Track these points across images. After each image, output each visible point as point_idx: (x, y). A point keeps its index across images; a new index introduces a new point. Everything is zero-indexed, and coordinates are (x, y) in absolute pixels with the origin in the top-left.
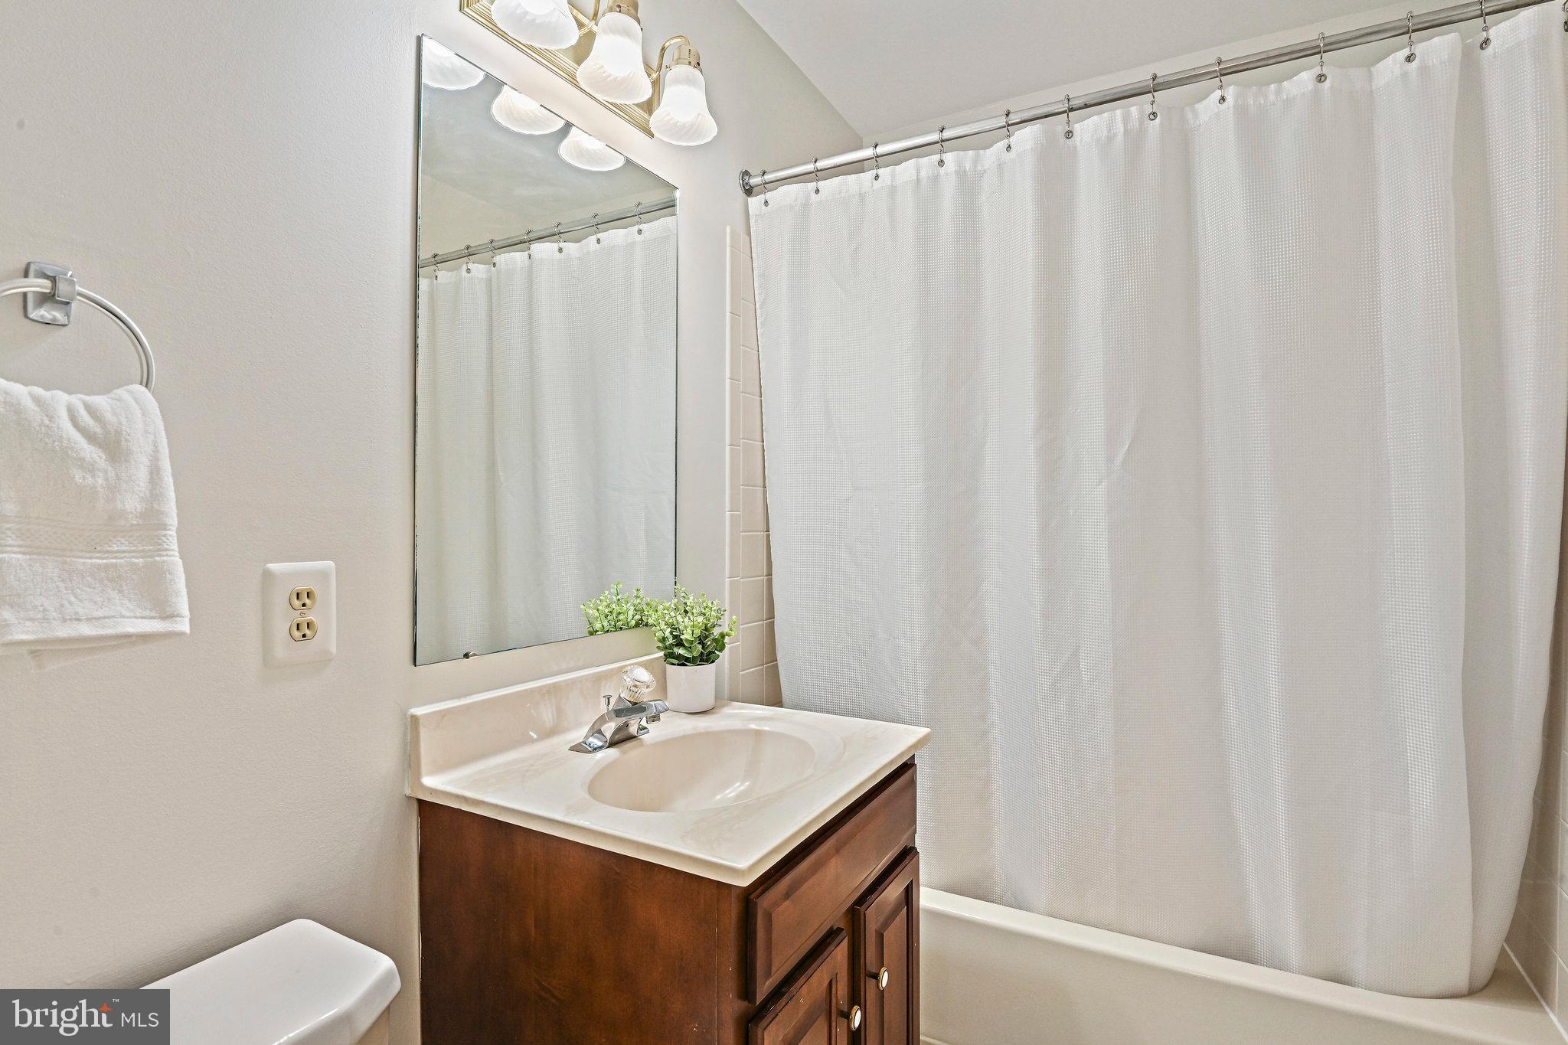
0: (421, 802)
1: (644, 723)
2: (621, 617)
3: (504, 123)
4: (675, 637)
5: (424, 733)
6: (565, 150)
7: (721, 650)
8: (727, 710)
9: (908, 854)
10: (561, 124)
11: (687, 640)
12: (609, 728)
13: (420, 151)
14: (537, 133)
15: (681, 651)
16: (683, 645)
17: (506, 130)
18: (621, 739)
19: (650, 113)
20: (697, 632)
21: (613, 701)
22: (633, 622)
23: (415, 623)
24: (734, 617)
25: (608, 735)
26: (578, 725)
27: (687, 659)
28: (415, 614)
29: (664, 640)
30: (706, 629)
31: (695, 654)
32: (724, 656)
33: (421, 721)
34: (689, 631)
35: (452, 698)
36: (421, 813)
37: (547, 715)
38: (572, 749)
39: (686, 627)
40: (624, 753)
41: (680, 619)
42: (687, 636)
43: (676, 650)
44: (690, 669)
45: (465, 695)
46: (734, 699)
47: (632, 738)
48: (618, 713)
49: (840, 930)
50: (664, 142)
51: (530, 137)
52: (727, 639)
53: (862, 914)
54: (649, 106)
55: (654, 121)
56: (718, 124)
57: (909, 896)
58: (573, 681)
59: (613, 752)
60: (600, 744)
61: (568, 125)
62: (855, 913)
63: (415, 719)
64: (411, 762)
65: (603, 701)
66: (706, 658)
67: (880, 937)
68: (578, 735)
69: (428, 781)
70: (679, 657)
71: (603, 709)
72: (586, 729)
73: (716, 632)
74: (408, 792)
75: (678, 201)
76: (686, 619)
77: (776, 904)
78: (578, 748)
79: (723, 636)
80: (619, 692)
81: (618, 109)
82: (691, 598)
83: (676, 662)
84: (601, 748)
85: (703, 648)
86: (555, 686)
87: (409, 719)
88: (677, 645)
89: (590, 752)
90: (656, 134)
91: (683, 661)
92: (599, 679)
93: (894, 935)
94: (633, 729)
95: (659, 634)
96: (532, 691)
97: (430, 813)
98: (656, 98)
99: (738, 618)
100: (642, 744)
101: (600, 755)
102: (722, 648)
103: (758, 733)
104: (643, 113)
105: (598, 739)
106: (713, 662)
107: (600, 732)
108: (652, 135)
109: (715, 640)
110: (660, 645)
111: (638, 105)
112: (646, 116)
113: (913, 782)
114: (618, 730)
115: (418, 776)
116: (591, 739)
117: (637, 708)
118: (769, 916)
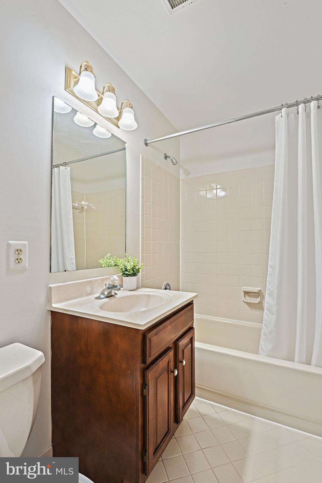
0: (51, 311)
1: (116, 292)
2: (110, 263)
3: (77, 123)
4: (125, 268)
5: (53, 292)
6: (95, 131)
7: (138, 273)
8: (140, 290)
9: (191, 329)
10: (93, 123)
11: (129, 269)
12: (106, 293)
13: (53, 128)
14: (87, 126)
15: (127, 272)
16: (127, 271)
17: (78, 125)
18: (110, 296)
19: (118, 120)
20: (132, 267)
21: (107, 285)
22: (113, 265)
23: (51, 261)
24: (142, 264)
25: (106, 295)
26: (97, 293)
27: (129, 275)
28: (51, 258)
29: (122, 269)
30: (134, 266)
31: (131, 273)
32: (140, 274)
33: (52, 288)
34: (129, 266)
35: (61, 283)
36: (52, 315)
37: (88, 289)
38: (95, 298)
39: (128, 266)
40: (110, 300)
41: (126, 263)
42: (128, 268)
43: (125, 272)
44: (130, 278)
45: (65, 282)
46: (142, 287)
47: (112, 296)
48: (109, 288)
49: (171, 348)
50: (122, 129)
51: (85, 127)
52: (140, 270)
53: (178, 344)
54: (118, 119)
55: (120, 123)
56: (138, 125)
57: (192, 341)
58: (96, 280)
59: (107, 299)
60: (104, 297)
61: (96, 124)
62: (176, 343)
63: (50, 288)
64: (49, 300)
65: (104, 285)
66: (134, 274)
67: (183, 351)
68: (97, 295)
69: (54, 305)
70: (127, 274)
71: (105, 287)
72: (99, 294)
73: (137, 268)
74: (48, 309)
75: (126, 147)
76: (128, 263)
77: (152, 336)
78: (97, 298)
79: (139, 269)
80: (109, 283)
81: (109, 119)
82: (130, 257)
83: (125, 275)
84: (104, 298)
85: (133, 272)
86: (91, 281)
87: (49, 288)
88: (126, 271)
89: (100, 299)
90: (120, 127)
91: (128, 275)
92: (103, 280)
93: (187, 351)
94: (113, 293)
95: (121, 268)
96: (84, 282)
97: (54, 314)
98: (120, 117)
99: (143, 264)
100: (115, 298)
101: (103, 300)
102: (139, 272)
103: (149, 295)
104: (116, 121)
105: (103, 296)
106: (136, 276)
107: (104, 294)
108: (119, 128)
109: (137, 270)
110: (121, 271)
111: (115, 118)
112: (117, 122)
113: (192, 308)
114: (108, 293)
115: (51, 304)
116: (101, 296)
117: (114, 287)
118: (150, 340)
